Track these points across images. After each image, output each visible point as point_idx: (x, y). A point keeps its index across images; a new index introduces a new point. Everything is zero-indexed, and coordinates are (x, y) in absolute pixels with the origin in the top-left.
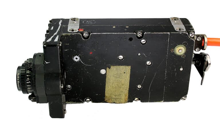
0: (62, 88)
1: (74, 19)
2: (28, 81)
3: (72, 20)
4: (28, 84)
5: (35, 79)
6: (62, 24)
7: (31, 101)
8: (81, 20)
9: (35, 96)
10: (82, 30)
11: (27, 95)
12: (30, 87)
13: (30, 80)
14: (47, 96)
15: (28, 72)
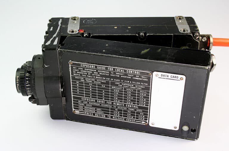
0: (62, 91)
1: (74, 19)
2: (28, 84)
3: (72, 19)
4: (27, 87)
5: (34, 82)
6: (61, 24)
7: (31, 103)
8: (82, 19)
9: (35, 99)
10: (82, 31)
11: (27, 98)
12: (29, 90)
13: (29, 84)
14: (47, 98)
15: (27, 75)
